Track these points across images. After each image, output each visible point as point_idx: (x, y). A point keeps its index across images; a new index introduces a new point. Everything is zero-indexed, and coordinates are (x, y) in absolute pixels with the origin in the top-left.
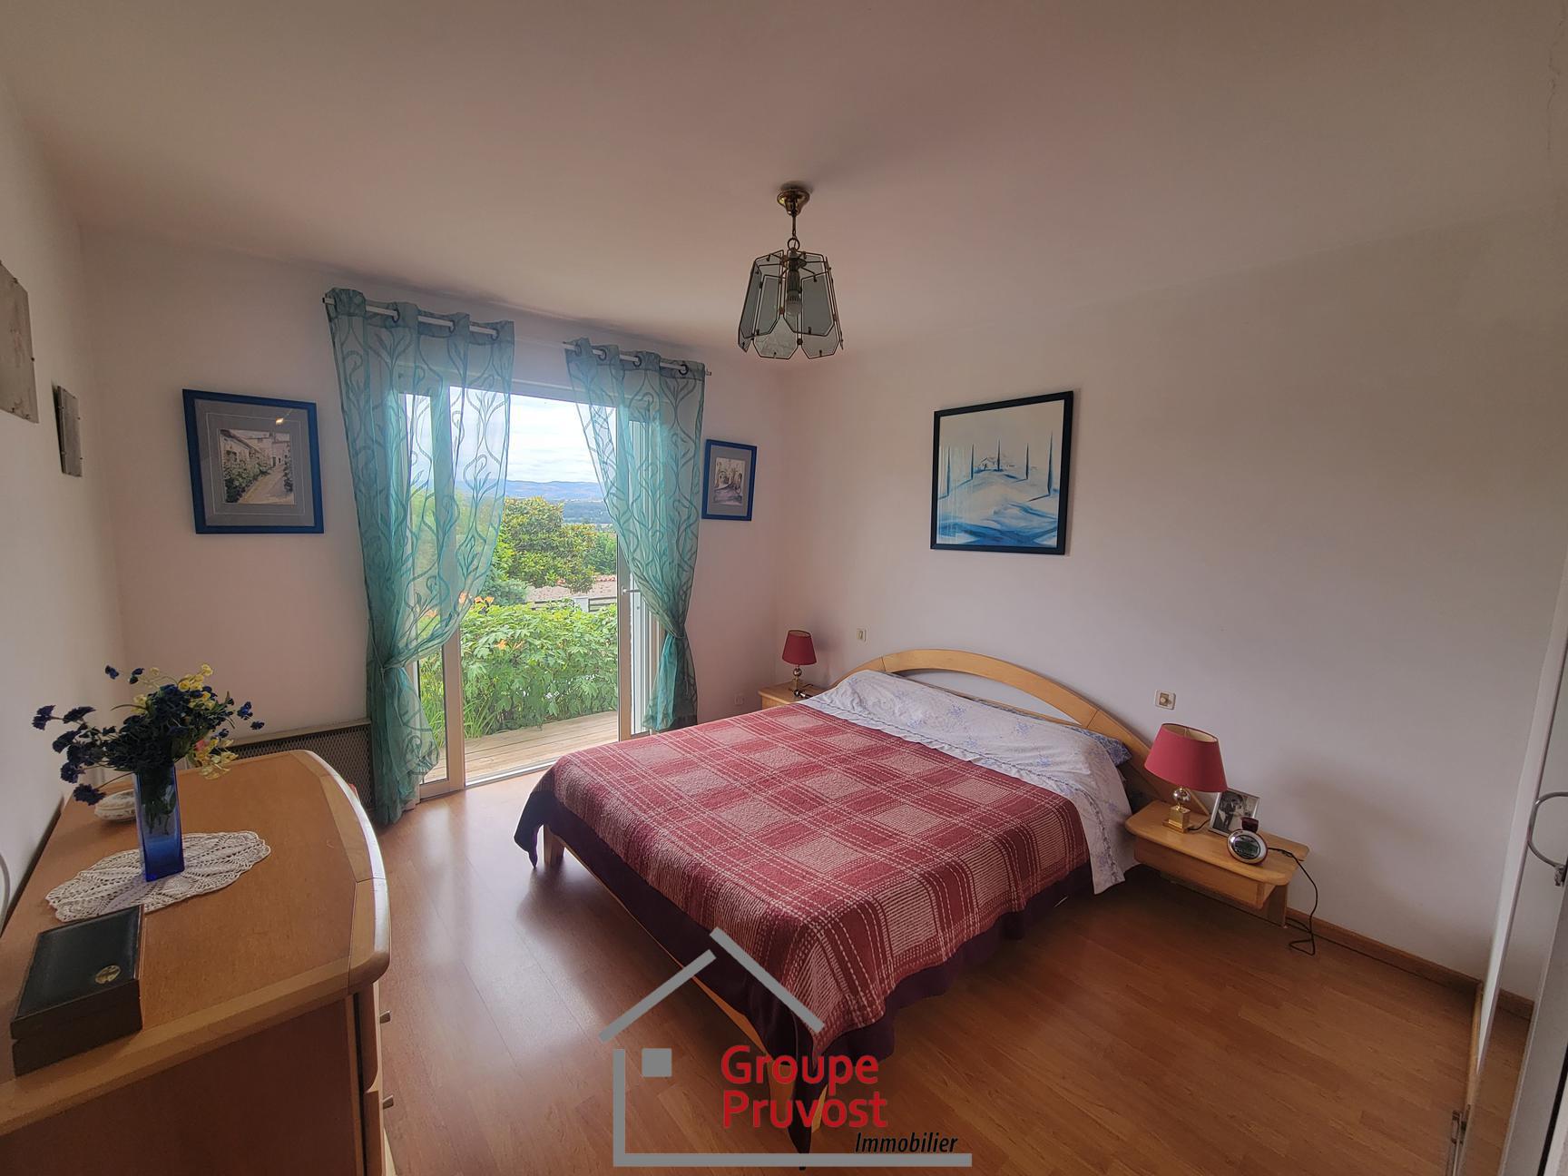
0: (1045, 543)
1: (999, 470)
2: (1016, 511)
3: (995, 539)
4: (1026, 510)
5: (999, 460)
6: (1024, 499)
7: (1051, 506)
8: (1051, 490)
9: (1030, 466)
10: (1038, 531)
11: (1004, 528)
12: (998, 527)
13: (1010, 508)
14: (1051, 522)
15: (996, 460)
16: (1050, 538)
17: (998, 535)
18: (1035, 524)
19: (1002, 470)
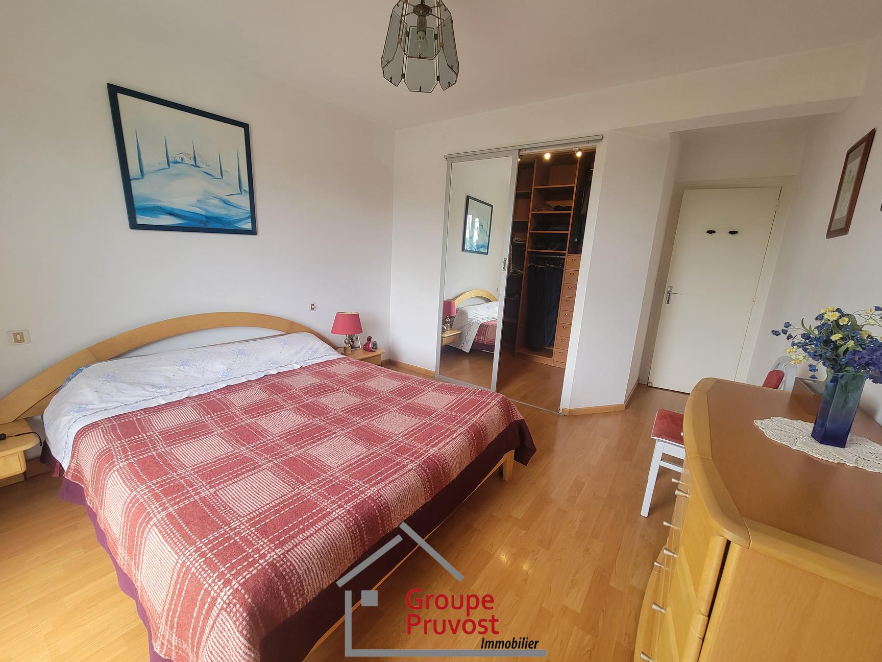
0: (243, 227)
1: (196, 166)
2: (216, 202)
3: (201, 222)
4: (226, 202)
5: (195, 157)
6: (223, 193)
7: (245, 201)
8: (242, 190)
9: (223, 170)
10: (238, 218)
11: (208, 214)
12: (203, 213)
13: (211, 199)
14: (246, 213)
15: (193, 157)
16: (246, 223)
17: (204, 219)
18: (234, 213)
19: (198, 167)
